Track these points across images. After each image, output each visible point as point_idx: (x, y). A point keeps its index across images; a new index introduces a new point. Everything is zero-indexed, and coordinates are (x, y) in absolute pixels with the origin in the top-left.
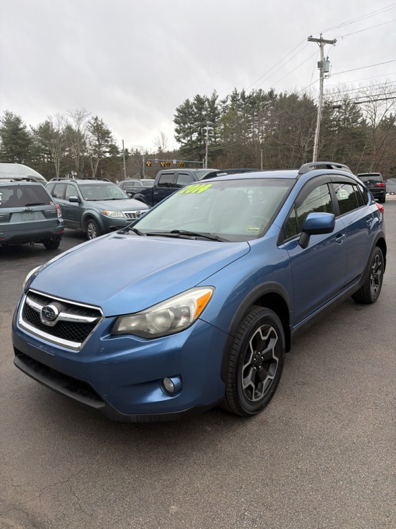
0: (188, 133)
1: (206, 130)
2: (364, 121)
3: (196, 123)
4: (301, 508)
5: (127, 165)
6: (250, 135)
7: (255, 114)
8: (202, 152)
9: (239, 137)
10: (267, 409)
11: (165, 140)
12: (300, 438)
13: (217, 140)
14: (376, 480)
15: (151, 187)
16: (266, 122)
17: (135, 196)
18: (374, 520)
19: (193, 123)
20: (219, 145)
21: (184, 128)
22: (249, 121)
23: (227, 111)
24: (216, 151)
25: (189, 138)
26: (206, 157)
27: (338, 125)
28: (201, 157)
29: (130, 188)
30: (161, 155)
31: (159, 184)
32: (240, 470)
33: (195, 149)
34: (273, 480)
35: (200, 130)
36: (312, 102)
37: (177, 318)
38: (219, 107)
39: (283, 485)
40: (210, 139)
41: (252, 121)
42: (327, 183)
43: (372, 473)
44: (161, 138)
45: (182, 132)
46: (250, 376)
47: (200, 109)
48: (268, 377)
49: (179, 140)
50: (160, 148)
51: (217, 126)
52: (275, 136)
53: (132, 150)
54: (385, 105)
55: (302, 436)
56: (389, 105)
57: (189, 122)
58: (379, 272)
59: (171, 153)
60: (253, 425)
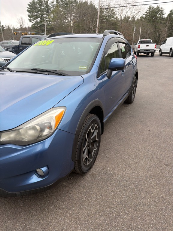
0: (35, 18)
1: (44, 17)
2: (117, 17)
3: (39, 13)
4: (122, 228)
5: (4, 34)
6: (66, 21)
7: (68, 10)
8: (43, 28)
9: (61, 21)
10: (94, 166)
11: (23, 21)
12: (114, 182)
13: (50, 22)
14: (155, 202)
15: (18, 45)
16: (74, 15)
17: (9, 50)
18: (159, 227)
19: (37, 13)
20: (51, 25)
21: (33, 15)
22: (66, 14)
23: (54, 7)
24: (50, 28)
25: (36, 21)
26: (45, 31)
27: (106, 19)
28: (43, 31)
29: (6, 45)
30: (22, 29)
31: (22, 43)
32: (86, 208)
33: (39, 26)
34: (104, 212)
35: (41, 16)
36: (94, 6)
37: (42, 130)
38: (50, 5)
39: (110, 214)
40: (47, 22)
41: (67, 13)
42: (116, 42)
43: (152, 197)
44: (21, 20)
45: (32, 17)
46: (85, 153)
47: (41, 5)
48: (94, 150)
49: (30, 21)
50: (21, 25)
51: (49, 15)
52: (78, 22)
53: (6, 26)
54: (126, 10)
55: (114, 180)
56: (128, 10)
57: (35, 12)
58: (135, 89)
59: (27, 28)
60: (88, 178)
